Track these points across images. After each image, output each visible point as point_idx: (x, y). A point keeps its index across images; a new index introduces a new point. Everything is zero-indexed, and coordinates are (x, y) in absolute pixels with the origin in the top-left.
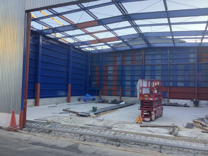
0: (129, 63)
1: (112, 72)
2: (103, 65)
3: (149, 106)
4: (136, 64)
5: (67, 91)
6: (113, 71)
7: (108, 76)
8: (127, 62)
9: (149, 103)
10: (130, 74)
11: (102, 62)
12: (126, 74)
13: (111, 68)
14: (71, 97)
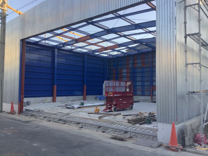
0: (139, 65)
1: (125, 74)
2: (118, 68)
3: (111, 101)
4: (145, 66)
5: (83, 91)
6: (127, 73)
7: (122, 77)
8: (138, 64)
9: (111, 98)
10: (140, 76)
11: (118, 65)
12: (138, 75)
13: (124, 71)
14: (87, 96)
